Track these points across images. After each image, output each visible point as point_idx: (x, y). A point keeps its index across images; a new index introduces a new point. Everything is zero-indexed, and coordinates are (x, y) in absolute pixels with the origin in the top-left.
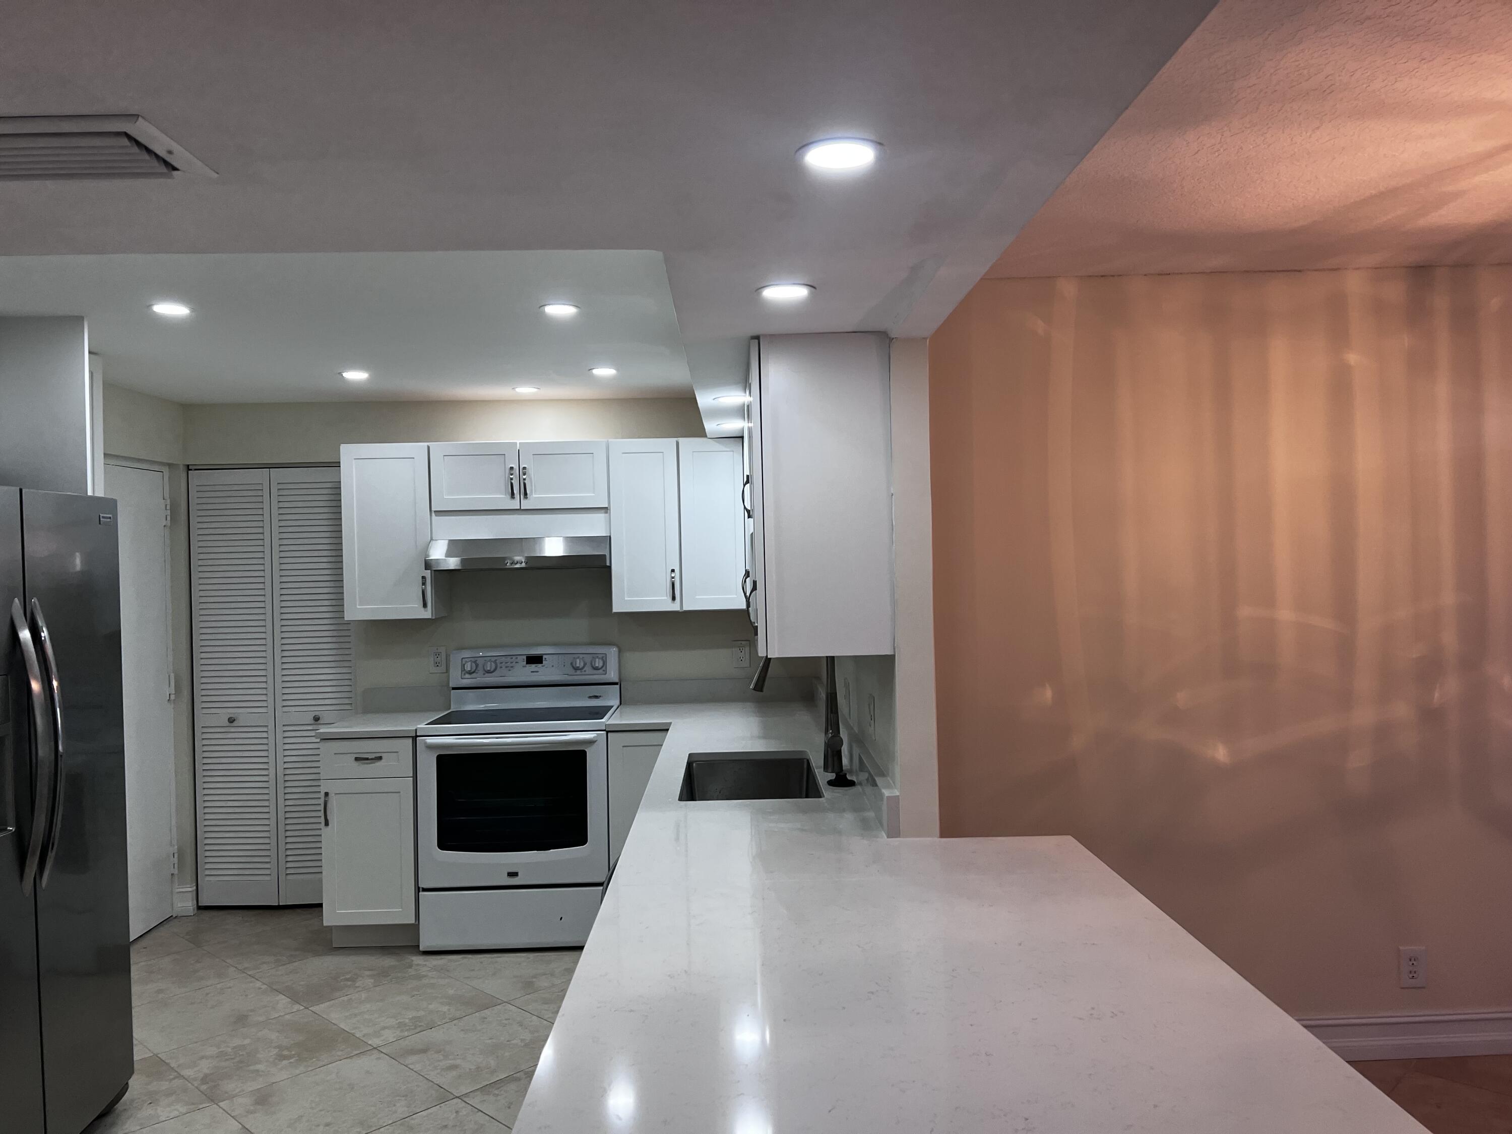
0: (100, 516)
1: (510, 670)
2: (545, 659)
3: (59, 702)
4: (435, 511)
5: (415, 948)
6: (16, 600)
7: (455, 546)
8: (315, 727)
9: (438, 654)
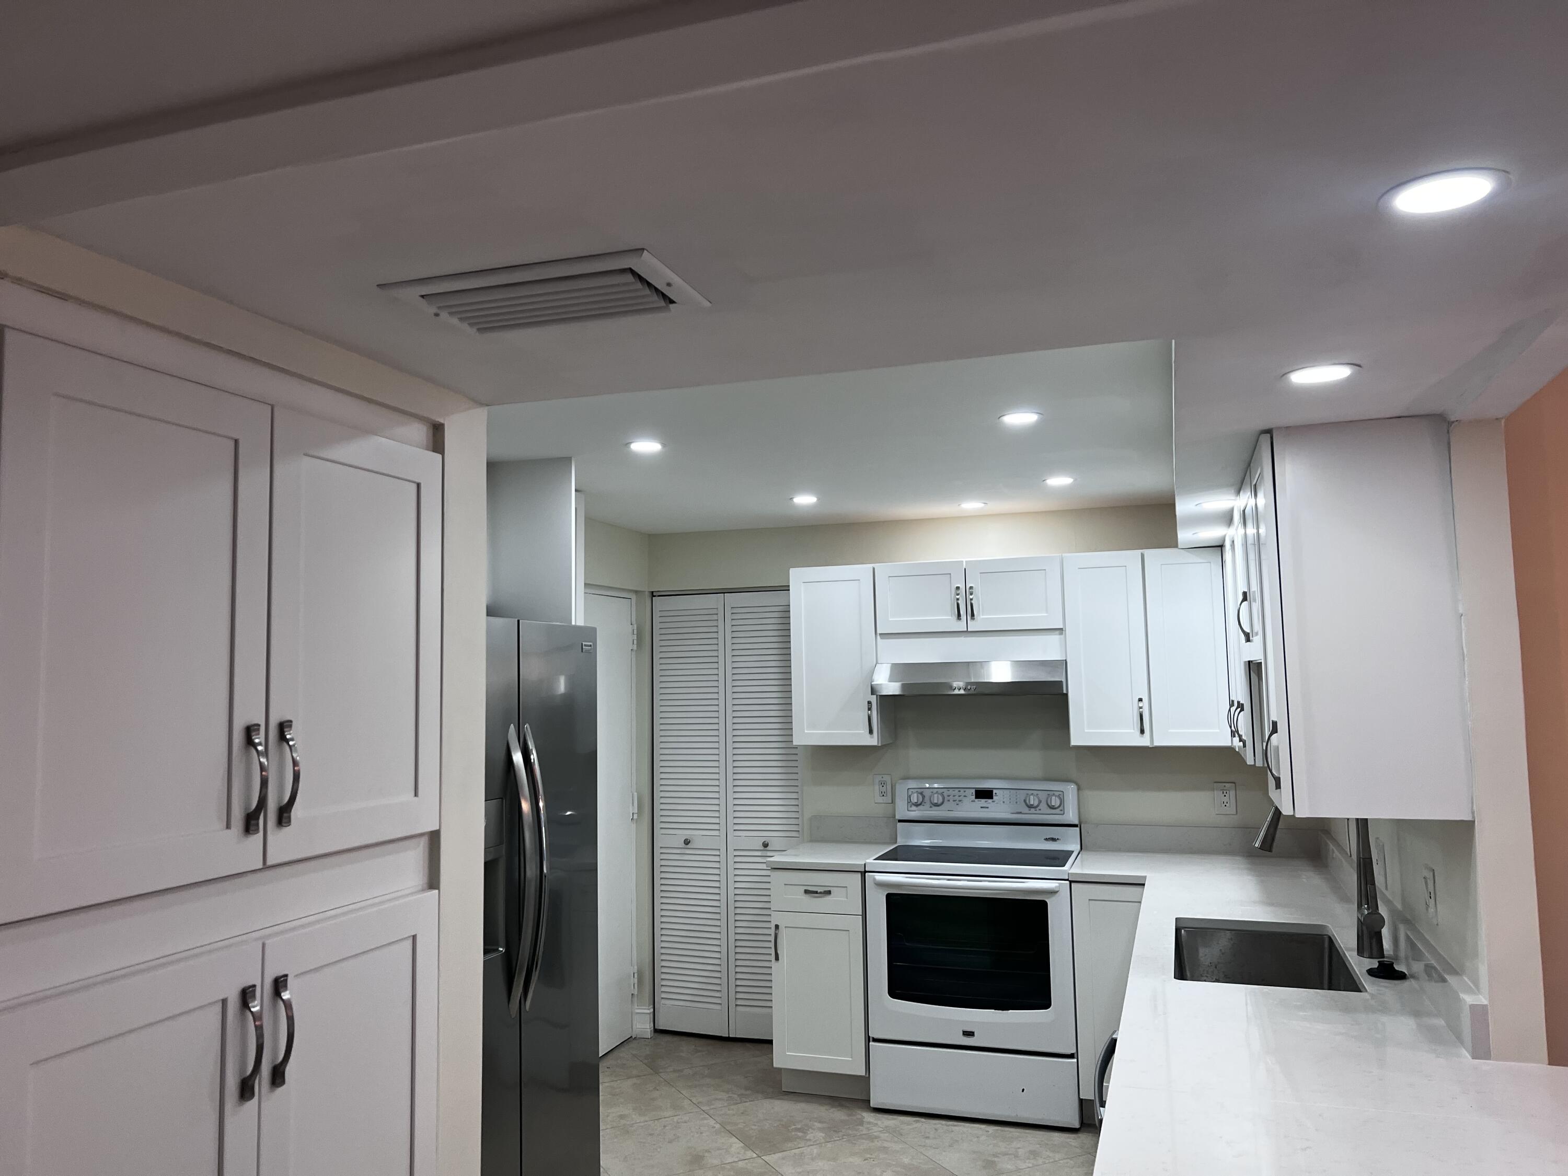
1: (957, 804)
2: (996, 794)
3: (545, 821)
4: (880, 634)
5: (865, 1103)
6: (512, 725)
7: (900, 670)
8: (764, 853)
9: (883, 784)
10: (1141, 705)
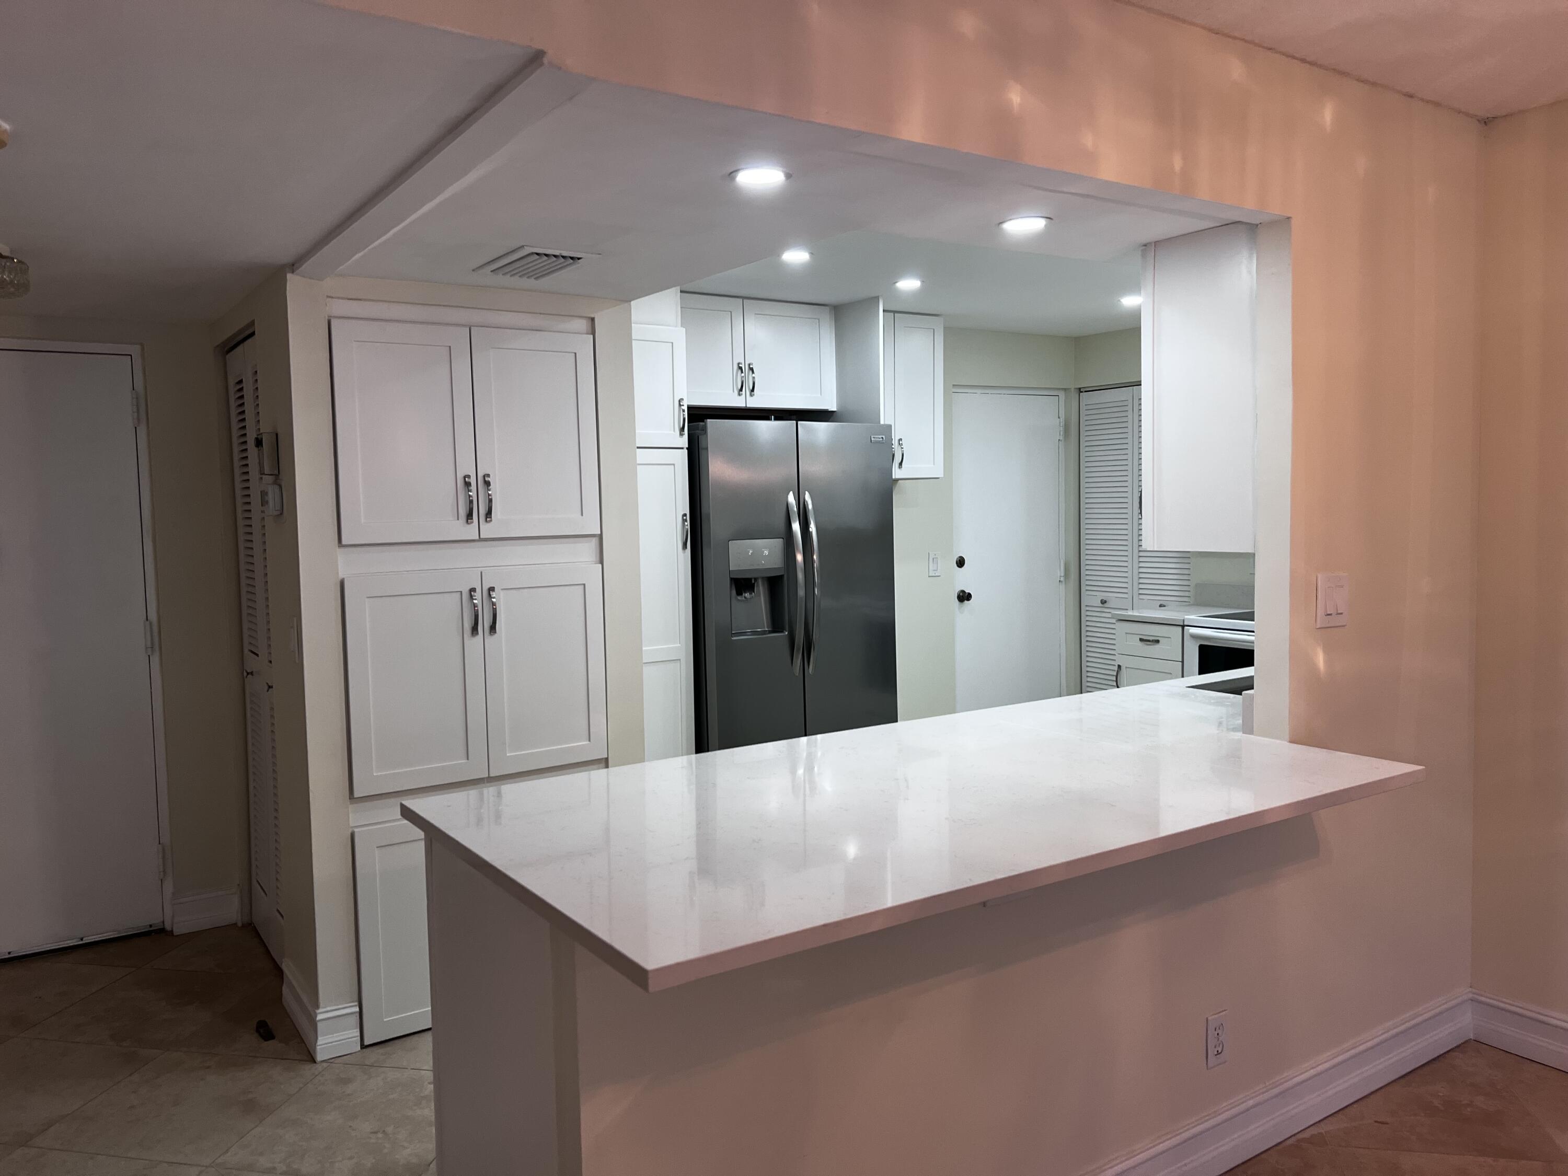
6: (791, 493)
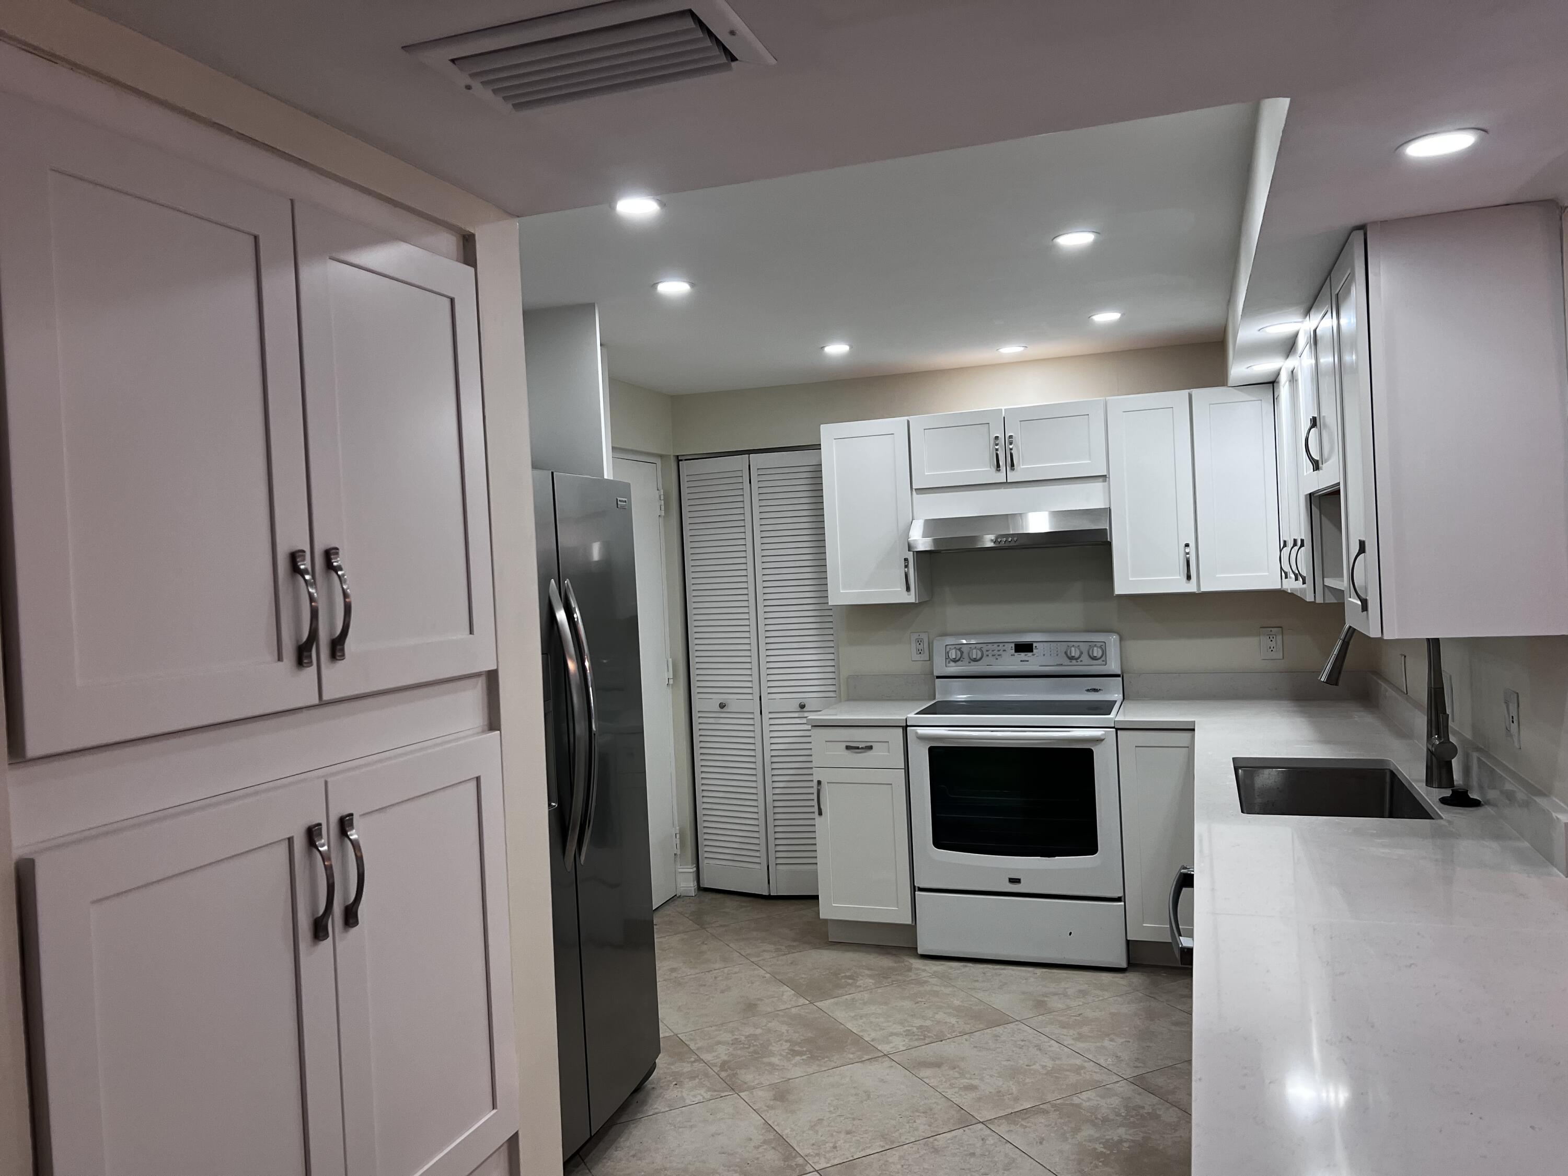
0: (617, 499)
1: (997, 659)
2: (1036, 647)
3: (591, 680)
4: (915, 489)
5: (912, 950)
6: (553, 580)
7: (933, 525)
8: (801, 715)
9: (919, 641)
10: (1187, 551)
